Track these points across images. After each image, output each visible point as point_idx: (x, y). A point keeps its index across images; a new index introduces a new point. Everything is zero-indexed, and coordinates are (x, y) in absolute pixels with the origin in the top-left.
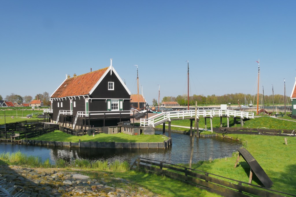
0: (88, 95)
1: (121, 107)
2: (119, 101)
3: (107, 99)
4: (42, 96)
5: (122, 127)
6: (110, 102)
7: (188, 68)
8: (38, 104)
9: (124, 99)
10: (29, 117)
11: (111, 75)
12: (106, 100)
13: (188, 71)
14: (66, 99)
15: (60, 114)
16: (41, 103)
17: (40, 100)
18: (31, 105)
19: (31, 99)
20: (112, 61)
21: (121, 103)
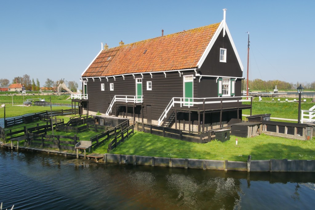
0: (195, 69)
1: (233, 92)
2: (230, 81)
3: (218, 77)
4: (22, 79)
5: (261, 124)
6: (221, 81)
7: (249, 42)
8: (18, 89)
9: (236, 78)
10: (29, 105)
11: (224, 36)
12: (216, 78)
13: (249, 45)
14: (124, 77)
15: (115, 101)
16: (23, 87)
17: (21, 84)
18: (10, 89)
19: (8, 83)
20: (226, 12)
21: (233, 83)
